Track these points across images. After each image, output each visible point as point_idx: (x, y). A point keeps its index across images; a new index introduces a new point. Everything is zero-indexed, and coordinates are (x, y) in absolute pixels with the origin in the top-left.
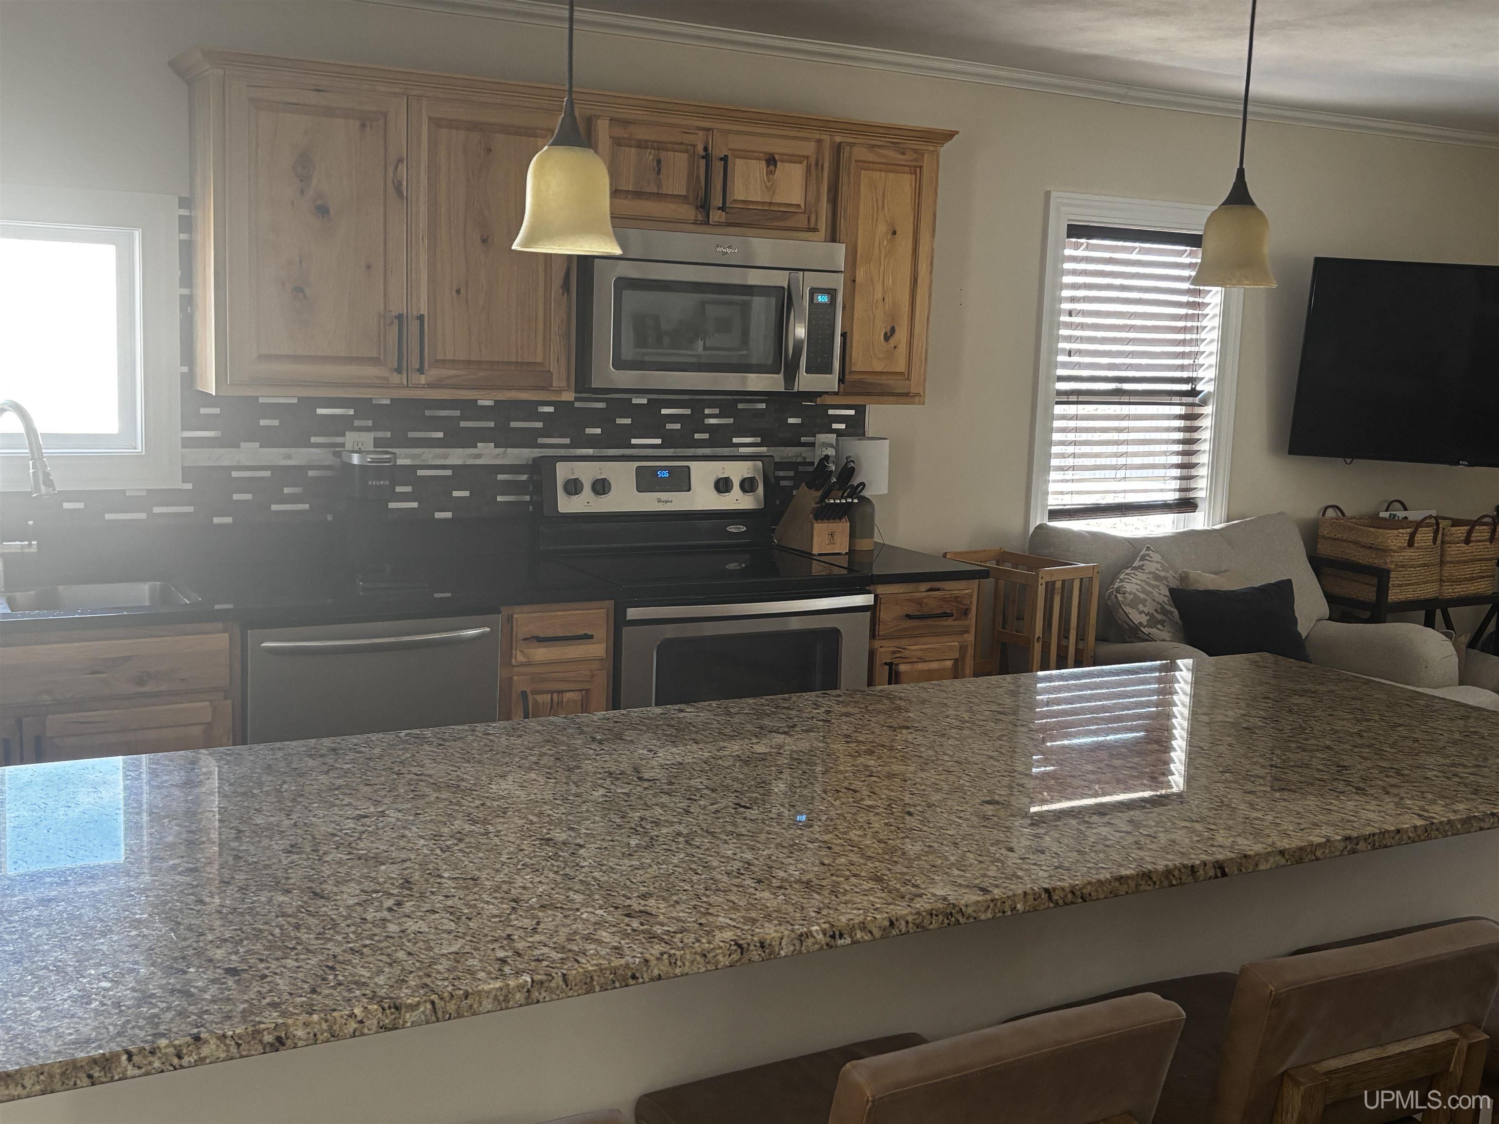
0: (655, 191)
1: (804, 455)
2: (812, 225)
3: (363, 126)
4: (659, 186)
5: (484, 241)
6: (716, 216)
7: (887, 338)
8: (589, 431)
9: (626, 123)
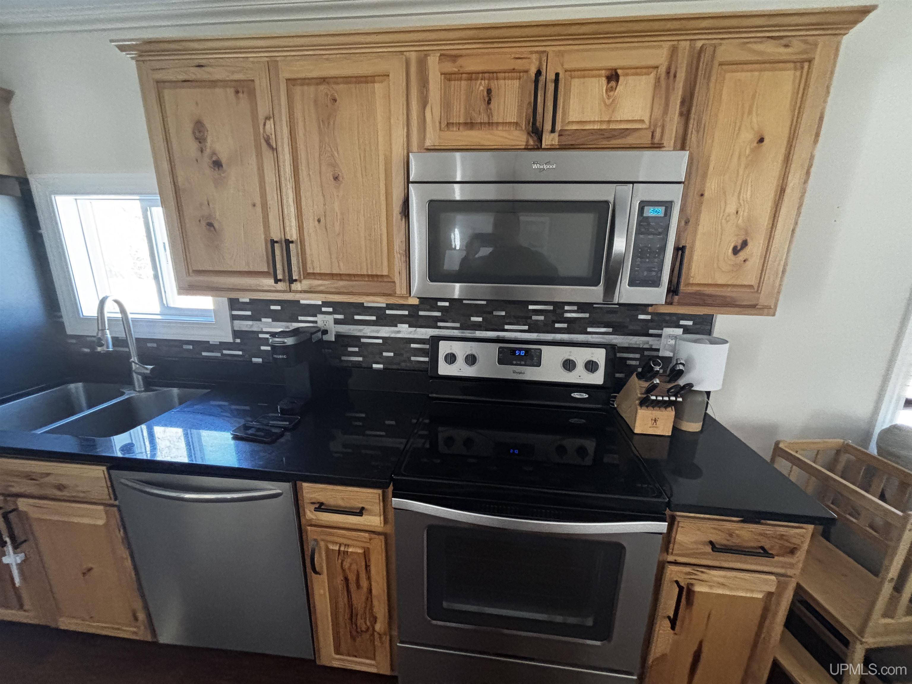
0: (486, 120)
1: (650, 343)
2: (656, 140)
3: (237, 92)
4: (490, 115)
5: (336, 178)
6: (548, 139)
7: (736, 251)
8: (473, 319)
9: (454, 58)
